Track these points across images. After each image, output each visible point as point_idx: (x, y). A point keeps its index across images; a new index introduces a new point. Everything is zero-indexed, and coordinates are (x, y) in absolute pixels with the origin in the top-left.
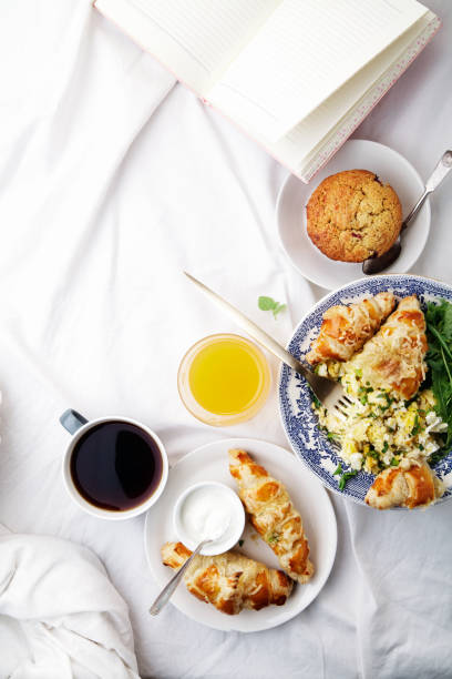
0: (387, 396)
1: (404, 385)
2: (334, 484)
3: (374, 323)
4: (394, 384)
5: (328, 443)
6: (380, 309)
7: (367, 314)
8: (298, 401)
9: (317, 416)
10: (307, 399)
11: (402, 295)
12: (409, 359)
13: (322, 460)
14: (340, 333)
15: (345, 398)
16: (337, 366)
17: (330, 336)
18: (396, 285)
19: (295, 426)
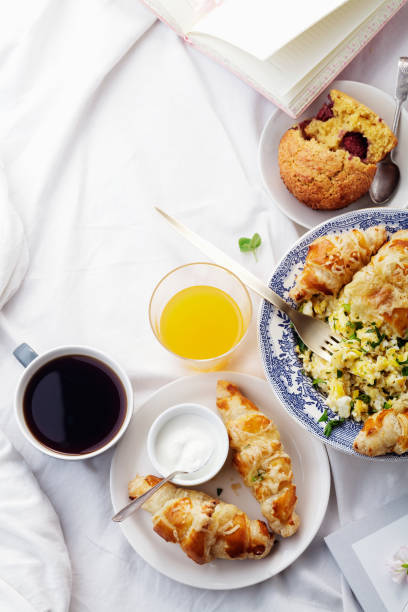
0: (378, 331)
1: (396, 316)
2: (318, 430)
3: (364, 252)
4: (385, 314)
5: (313, 390)
6: (371, 239)
7: (356, 241)
8: (280, 341)
9: (301, 360)
10: (291, 341)
11: (395, 231)
12: (401, 288)
13: (306, 406)
14: (327, 257)
15: (332, 338)
16: (323, 304)
17: (316, 262)
18: (388, 220)
19: (276, 367)
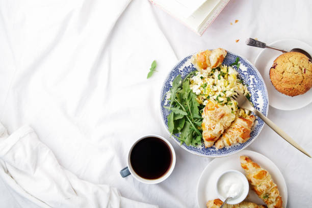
0: (219, 102)
1: (213, 107)
2: (241, 60)
3: (226, 135)
4: (217, 107)
5: (243, 78)
7: (230, 139)
8: (258, 97)
9: (248, 91)
10: (253, 98)
11: (212, 147)
13: (246, 70)
14: (243, 131)
16: (241, 114)
18: (215, 152)
19: (259, 86)
